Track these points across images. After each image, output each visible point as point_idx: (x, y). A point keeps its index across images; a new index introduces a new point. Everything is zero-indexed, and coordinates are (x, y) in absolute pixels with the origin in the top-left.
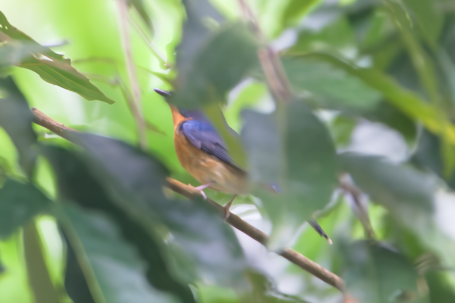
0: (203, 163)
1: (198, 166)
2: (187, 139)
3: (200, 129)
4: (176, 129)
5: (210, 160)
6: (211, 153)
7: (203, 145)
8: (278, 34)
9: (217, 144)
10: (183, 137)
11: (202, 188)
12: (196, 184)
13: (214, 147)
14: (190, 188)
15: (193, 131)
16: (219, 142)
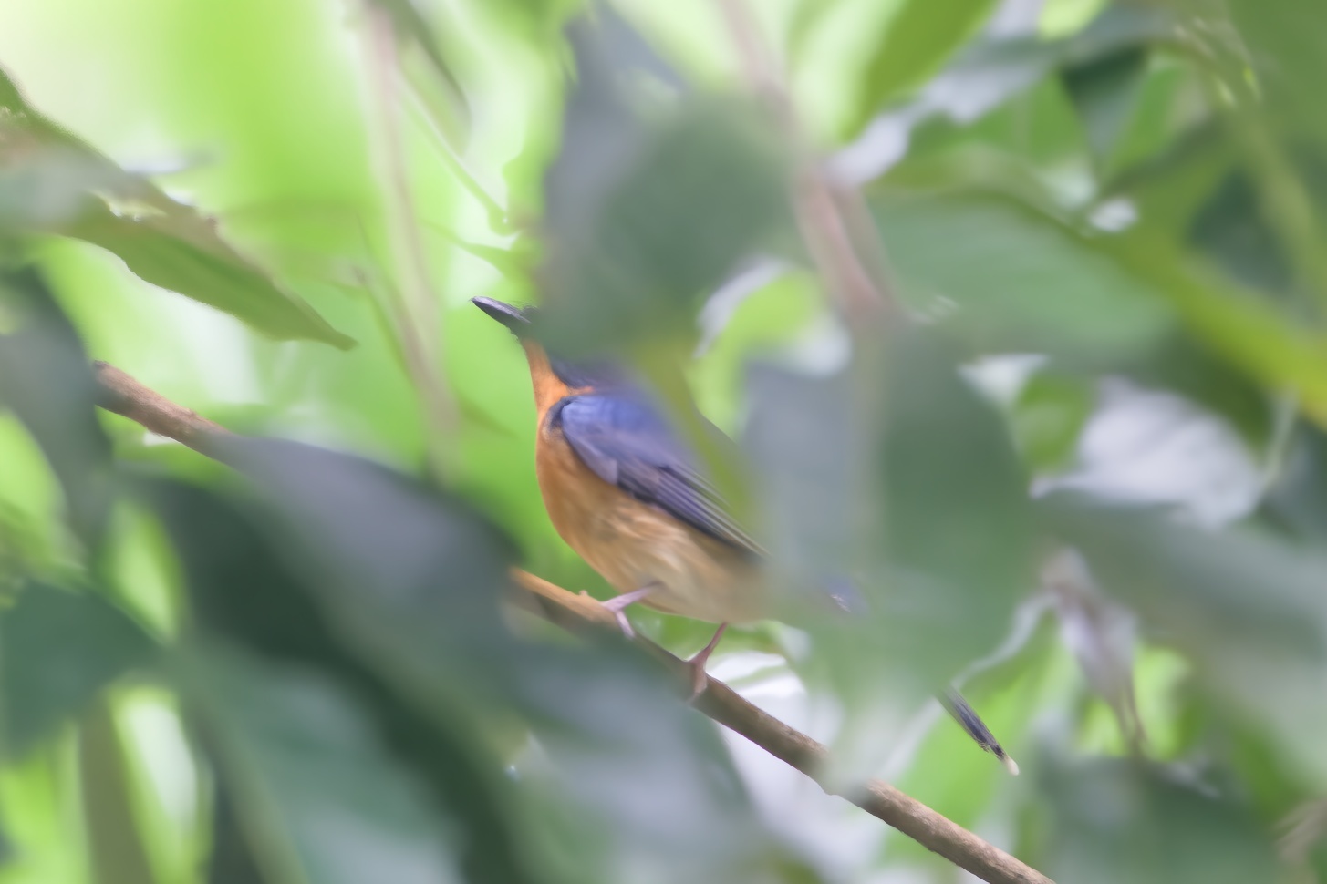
0: (623, 528)
1: (609, 536)
2: (575, 452)
3: (616, 424)
4: (543, 424)
5: (647, 519)
6: (646, 497)
7: (621, 473)
8: (854, 131)
9: (666, 469)
10: (563, 445)
11: (620, 606)
12: (603, 592)
13: (656, 479)
14: (583, 602)
15: (592, 430)
16: (672, 460)
